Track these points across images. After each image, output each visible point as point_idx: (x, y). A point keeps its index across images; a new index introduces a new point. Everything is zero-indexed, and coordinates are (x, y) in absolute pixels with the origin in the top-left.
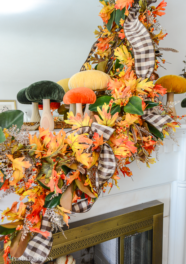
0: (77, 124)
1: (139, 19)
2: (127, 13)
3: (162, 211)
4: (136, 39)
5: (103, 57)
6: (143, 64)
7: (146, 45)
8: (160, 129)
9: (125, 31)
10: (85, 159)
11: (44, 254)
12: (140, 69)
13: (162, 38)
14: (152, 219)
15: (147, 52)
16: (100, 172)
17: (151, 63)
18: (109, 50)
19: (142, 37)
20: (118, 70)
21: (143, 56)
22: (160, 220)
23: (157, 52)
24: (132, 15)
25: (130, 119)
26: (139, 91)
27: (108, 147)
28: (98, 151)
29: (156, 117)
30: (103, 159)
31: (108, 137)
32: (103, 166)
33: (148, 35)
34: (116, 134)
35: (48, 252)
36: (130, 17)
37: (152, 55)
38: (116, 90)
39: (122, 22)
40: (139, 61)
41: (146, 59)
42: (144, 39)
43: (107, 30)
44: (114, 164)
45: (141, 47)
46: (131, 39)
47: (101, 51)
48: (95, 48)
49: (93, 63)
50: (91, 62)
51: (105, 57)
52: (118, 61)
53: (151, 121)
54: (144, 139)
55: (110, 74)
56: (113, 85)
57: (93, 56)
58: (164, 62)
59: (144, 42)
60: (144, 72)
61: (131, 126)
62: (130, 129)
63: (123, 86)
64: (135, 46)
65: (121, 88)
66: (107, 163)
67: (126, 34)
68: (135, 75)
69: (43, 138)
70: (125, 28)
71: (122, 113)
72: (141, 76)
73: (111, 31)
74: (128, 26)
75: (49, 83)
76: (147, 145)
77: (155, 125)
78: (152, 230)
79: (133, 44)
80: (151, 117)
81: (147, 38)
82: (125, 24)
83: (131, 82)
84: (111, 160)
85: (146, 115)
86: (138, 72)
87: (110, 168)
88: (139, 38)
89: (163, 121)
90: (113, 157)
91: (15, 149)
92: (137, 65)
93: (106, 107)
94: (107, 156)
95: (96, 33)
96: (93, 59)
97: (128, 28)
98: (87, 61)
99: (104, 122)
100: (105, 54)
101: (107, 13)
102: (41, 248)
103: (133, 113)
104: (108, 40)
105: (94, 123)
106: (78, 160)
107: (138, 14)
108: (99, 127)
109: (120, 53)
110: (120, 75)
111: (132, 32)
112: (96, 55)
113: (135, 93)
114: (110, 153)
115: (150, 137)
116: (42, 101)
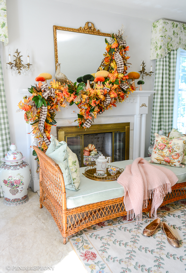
0: (99, 87)
1: (120, 52)
2: (115, 50)
3: (129, 125)
4: (118, 60)
5: (107, 65)
6: (120, 69)
7: (121, 62)
8: (125, 90)
9: (115, 57)
10: (102, 97)
11: (89, 126)
12: (119, 70)
13: (128, 58)
14: (125, 128)
15: (121, 65)
16: (106, 102)
17: (123, 68)
18: (109, 62)
19: (120, 60)
20: (112, 70)
21: (120, 66)
22: (129, 129)
23: (125, 64)
24: (117, 50)
25: (115, 86)
26: (119, 77)
27: (108, 95)
28: (105, 95)
29: (124, 86)
30: (107, 98)
31: (108, 91)
32: (107, 101)
33: (122, 59)
34: (111, 90)
35: (90, 125)
36: (117, 51)
37: (123, 66)
38: (111, 77)
39: (114, 53)
40: (119, 67)
41: (121, 67)
42: (121, 60)
43: (108, 54)
44: (110, 100)
45: (119, 63)
46: (117, 60)
47: (106, 62)
48: (103, 61)
49: (103, 67)
50: (102, 66)
51: (107, 64)
52: (112, 67)
53: (122, 87)
54: (120, 93)
55: (109, 72)
56: (110, 75)
57: (103, 64)
58: (129, 67)
59: (121, 61)
60: (120, 71)
61: (116, 88)
62: (115, 90)
63: (113, 76)
64: (118, 62)
65: (113, 77)
66: (108, 100)
67: (115, 58)
68: (118, 72)
69: (90, 91)
70: (114, 55)
71: (113, 84)
72: (119, 72)
73: (110, 55)
74: (116, 55)
75: (90, 75)
76: (121, 95)
77: (124, 89)
78: (125, 132)
79: (117, 62)
80: (123, 86)
81: (122, 60)
82: (115, 54)
83: (116, 74)
84: (109, 99)
85: (121, 86)
86: (118, 71)
87: (109, 101)
88: (119, 60)
89: (126, 87)
90: (110, 98)
91: (84, 93)
92: (118, 69)
93: (108, 82)
94: (108, 97)
95: (104, 55)
96: (102, 65)
97: (116, 56)
98: (100, 66)
99: (107, 87)
100: (107, 63)
101: (109, 48)
102: (88, 124)
103: (116, 84)
104: (109, 58)
105: (104, 87)
106: (100, 97)
107: (119, 51)
108: (106, 88)
109: (113, 65)
110: (112, 72)
111: (117, 58)
112: (104, 64)
113: (117, 78)
114: (109, 96)
115: (122, 92)
116: (87, 81)
